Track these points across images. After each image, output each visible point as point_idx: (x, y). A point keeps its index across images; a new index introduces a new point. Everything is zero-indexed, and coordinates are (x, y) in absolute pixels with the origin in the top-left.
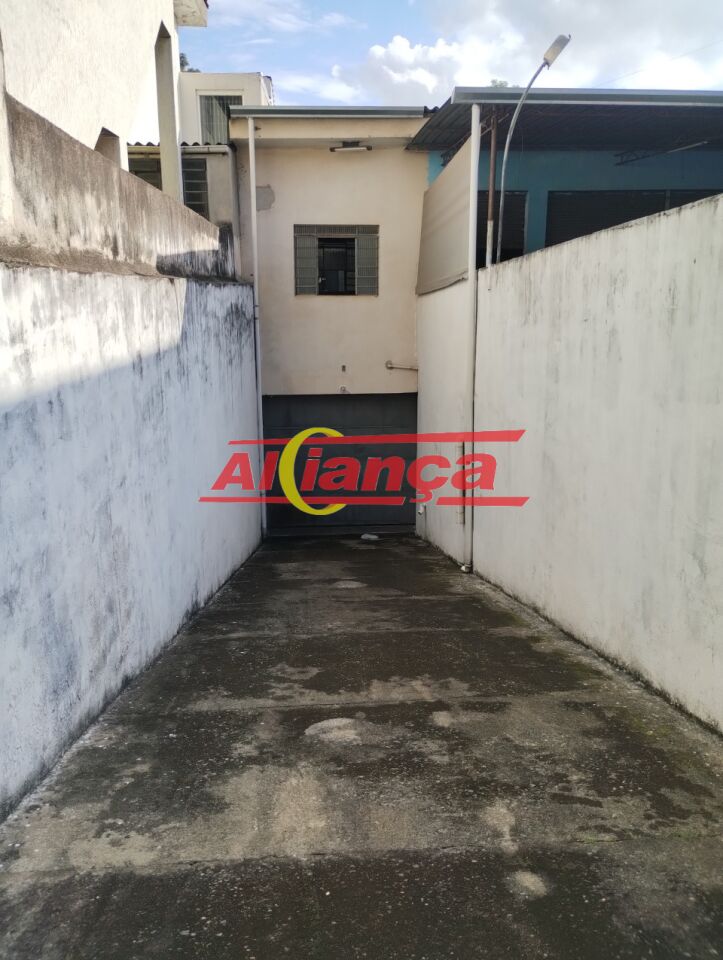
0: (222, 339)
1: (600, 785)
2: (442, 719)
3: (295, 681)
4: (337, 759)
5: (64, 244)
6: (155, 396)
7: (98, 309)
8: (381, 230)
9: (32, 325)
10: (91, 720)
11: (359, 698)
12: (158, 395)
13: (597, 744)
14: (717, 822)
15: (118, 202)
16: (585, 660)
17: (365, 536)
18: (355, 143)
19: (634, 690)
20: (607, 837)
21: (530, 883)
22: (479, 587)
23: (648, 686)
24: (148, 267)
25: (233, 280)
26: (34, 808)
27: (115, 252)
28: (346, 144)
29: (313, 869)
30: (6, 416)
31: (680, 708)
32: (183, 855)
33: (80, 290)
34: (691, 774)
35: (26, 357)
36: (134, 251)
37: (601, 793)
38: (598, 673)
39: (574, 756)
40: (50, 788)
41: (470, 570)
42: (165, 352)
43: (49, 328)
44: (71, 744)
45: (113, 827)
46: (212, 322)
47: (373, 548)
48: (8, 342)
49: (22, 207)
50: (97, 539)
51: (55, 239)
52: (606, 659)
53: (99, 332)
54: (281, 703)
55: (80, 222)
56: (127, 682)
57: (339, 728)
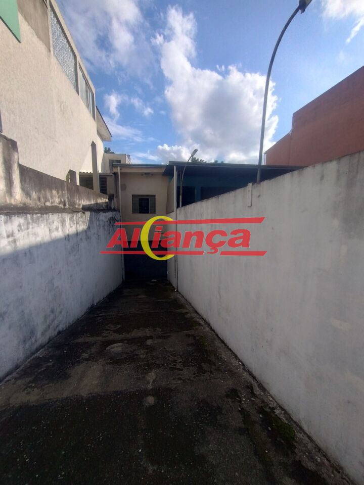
0: (106, 227)
1: (185, 364)
2: (149, 342)
3: (111, 331)
4: (111, 358)
5: (43, 205)
6: (75, 247)
7: (49, 224)
8: (156, 196)
9: (17, 231)
10: (42, 346)
11: (128, 336)
12: (76, 246)
13: (190, 349)
14: (213, 374)
15: (66, 192)
16: (198, 320)
17: (153, 280)
18: (148, 173)
19: (207, 329)
20: (180, 382)
21: (151, 400)
22: (178, 296)
23: (211, 328)
24: (79, 208)
25: (114, 210)
26: (8, 381)
27: (65, 205)
28: (146, 174)
29: (86, 400)
30: (4, 260)
31: (217, 335)
32: (47, 396)
33: (40, 219)
34: (213, 359)
35: (15, 241)
36: (73, 204)
37: (184, 367)
38: (200, 324)
39: (181, 353)
40: (18, 373)
41: (177, 291)
42: (80, 233)
43: (26, 231)
44: (31, 356)
45: (30, 387)
46: (101, 223)
47: (154, 284)
48: (6, 237)
49: (25, 196)
50: (47, 291)
51: (39, 203)
52: (204, 320)
53: (50, 230)
54: (104, 339)
55: (50, 198)
56: (59, 333)
57: (117, 347)
